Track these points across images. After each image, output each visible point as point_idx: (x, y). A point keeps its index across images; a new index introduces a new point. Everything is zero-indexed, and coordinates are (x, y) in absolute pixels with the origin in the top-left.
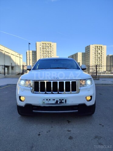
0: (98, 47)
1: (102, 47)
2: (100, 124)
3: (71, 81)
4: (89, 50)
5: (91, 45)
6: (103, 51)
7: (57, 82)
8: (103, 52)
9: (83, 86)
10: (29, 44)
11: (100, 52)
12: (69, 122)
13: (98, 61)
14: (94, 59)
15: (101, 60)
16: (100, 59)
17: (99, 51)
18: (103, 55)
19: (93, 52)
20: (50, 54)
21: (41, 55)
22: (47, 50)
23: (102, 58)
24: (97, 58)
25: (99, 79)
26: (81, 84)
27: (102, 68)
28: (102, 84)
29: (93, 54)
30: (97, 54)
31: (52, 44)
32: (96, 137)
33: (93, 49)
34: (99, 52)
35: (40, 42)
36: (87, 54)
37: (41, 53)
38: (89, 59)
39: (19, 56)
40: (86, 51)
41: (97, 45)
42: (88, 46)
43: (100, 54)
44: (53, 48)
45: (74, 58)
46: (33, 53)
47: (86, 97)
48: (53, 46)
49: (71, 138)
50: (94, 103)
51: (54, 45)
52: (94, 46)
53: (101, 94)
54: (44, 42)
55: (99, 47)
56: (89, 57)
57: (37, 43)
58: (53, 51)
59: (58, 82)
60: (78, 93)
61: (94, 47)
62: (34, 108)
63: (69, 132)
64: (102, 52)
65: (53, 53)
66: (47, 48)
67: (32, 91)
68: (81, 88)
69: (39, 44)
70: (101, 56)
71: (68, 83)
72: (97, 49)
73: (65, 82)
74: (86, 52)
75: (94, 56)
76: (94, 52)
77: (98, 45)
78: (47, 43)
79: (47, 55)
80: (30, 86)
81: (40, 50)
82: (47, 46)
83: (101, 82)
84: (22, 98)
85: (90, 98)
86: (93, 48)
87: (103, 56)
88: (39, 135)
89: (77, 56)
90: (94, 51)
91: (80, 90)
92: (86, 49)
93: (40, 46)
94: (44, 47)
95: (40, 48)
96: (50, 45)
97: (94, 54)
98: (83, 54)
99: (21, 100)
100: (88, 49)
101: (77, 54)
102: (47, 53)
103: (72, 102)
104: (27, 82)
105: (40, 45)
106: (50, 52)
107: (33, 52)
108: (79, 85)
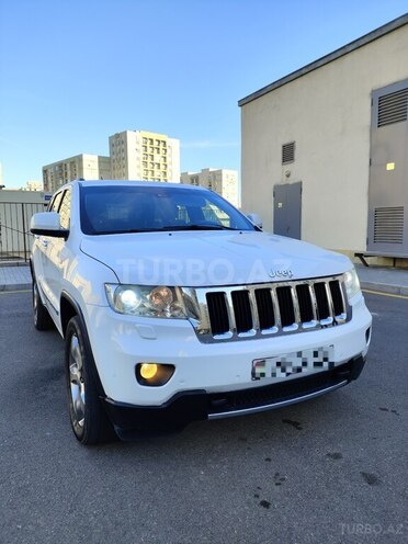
0: (152, 140)
1: (165, 143)
3: (327, 282)
4: (125, 151)
5: (128, 132)
6: (169, 159)
7: (289, 288)
8: (171, 163)
11: (162, 163)
17: (158, 158)
18: (171, 170)
19: (138, 159)
29: (139, 167)
30: (150, 165)
33: (138, 147)
34: (158, 162)
36: (116, 163)
40: (112, 153)
41: (148, 135)
42: (117, 136)
43: (162, 167)
45: (69, 173)
52: (139, 135)
55: (156, 143)
56: (125, 174)
59: (294, 286)
61: (141, 141)
63: (342, 462)
64: (167, 163)
70: (165, 173)
72: (149, 150)
73: (312, 284)
74: (114, 157)
75: (141, 171)
76: (142, 159)
77: (155, 136)
86: (138, 143)
87: (169, 174)
89: (81, 168)
90: (141, 155)
92: (112, 145)
97: (142, 167)
98: (102, 160)
99: (142, 381)
100: (118, 142)
101: (79, 159)
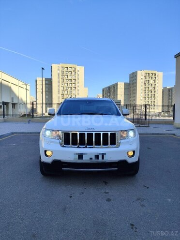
0: (149, 74)
1: (155, 74)
2: (144, 186)
3: (109, 133)
4: (136, 79)
5: (138, 72)
6: (157, 81)
7: (92, 134)
8: (158, 83)
9: (124, 139)
10: (43, 69)
11: (153, 83)
12: (106, 183)
13: (150, 96)
14: (143, 93)
15: (154, 95)
16: (153, 93)
17: (152, 81)
18: (158, 87)
19: (142, 89)
20: (73, 85)
21: (59, 86)
22: (70, 77)
23: (155, 91)
24: (147, 92)
25: (149, 126)
26: (122, 136)
27: (155, 107)
28: (153, 134)
29: (142, 86)
30: (147, 85)
31: (78, 68)
32: (138, 199)
33: (142, 77)
34: (151, 83)
35: (59, 65)
36: (132, 85)
37: (59, 82)
38: (136, 93)
39: (25, 87)
40: (130, 81)
41: (147, 71)
42: (133, 73)
43: (153, 85)
44: (78, 75)
45: (112, 90)
46: (47, 82)
47: (128, 153)
48: (78, 71)
49: (109, 200)
50: (137, 160)
51: (81, 69)
52: (143, 72)
53: (149, 148)
54: (65, 65)
55: (151, 75)
56: (136, 90)
57: (54, 66)
58: (78, 79)
59: (94, 133)
60: (118, 146)
61: (144, 75)
62: (64, 165)
63: (106, 194)
64: (156, 83)
65: (78, 83)
66: (69, 74)
67: (61, 144)
68: (122, 141)
69: (56, 68)
70: (155, 88)
71: (105, 135)
72: (147, 78)
73: (102, 133)
75: (143, 88)
76: (143, 83)
77: (150, 72)
78: (69, 66)
79: (69, 86)
80: (58, 138)
81: (59, 78)
82: (69, 70)
83: (151, 130)
84: (48, 153)
85: (132, 154)
86: (142, 75)
87: (156, 89)
88: (71, 197)
89: (117, 88)
90: (143, 81)
91: (120, 144)
92: (131, 78)
93: (58, 72)
94: (65, 72)
95: (59, 74)
96: (73, 69)
97: (144, 86)
98: (126, 84)
99: (46, 155)
100: (134, 76)
101: (117, 84)
102: (69, 82)
103: (111, 158)
104: (54, 132)
105: (58, 70)
106: (73, 81)
107: (46, 80)
108: (119, 137)
